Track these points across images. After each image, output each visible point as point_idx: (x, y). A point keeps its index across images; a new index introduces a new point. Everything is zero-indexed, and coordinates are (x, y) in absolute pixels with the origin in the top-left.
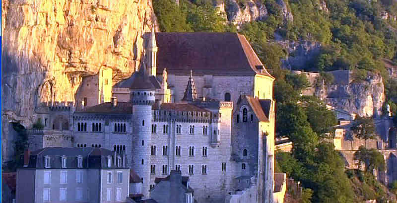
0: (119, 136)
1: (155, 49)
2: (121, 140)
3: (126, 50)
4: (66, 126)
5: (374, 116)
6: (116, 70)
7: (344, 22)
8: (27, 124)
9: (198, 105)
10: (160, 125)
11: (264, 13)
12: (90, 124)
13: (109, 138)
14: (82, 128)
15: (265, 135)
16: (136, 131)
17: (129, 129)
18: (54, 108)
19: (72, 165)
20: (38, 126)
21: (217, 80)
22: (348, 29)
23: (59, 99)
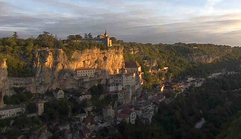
0: (120, 79)
1: (124, 65)
2: (121, 79)
3: (120, 66)
4: (113, 78)
5: (155, 66)
6: (119, 68)
7: (151, 51)
8: (108, 78)
9: (131, 74)
10: (125, 77)
11: (139, 51)
12: (116, 77)
13: (118, 79)
14: (115, 78)
15: (140, 77)
16: (122, 78)
17: (121, 78)
18: (111, 75)
19: (114, 85)
20: (109, 79)
21: (133, 68)
22: (151, 52)
23: (111, 74)
